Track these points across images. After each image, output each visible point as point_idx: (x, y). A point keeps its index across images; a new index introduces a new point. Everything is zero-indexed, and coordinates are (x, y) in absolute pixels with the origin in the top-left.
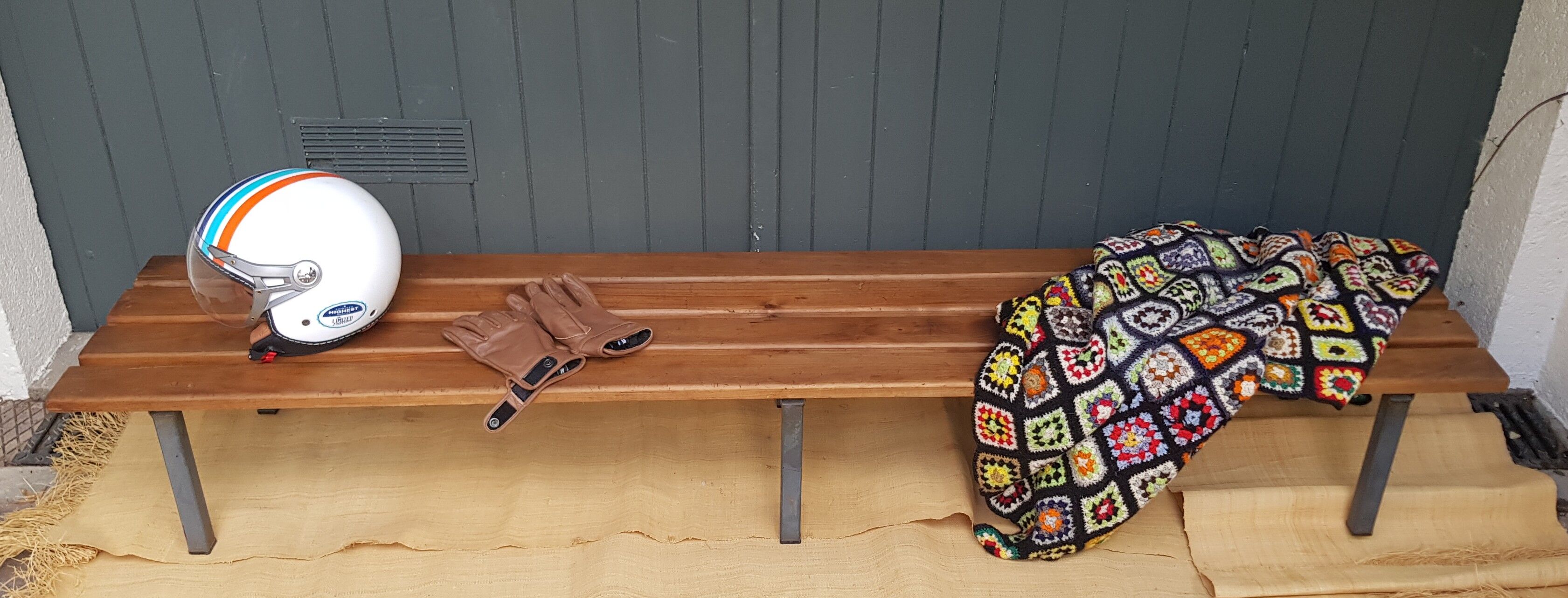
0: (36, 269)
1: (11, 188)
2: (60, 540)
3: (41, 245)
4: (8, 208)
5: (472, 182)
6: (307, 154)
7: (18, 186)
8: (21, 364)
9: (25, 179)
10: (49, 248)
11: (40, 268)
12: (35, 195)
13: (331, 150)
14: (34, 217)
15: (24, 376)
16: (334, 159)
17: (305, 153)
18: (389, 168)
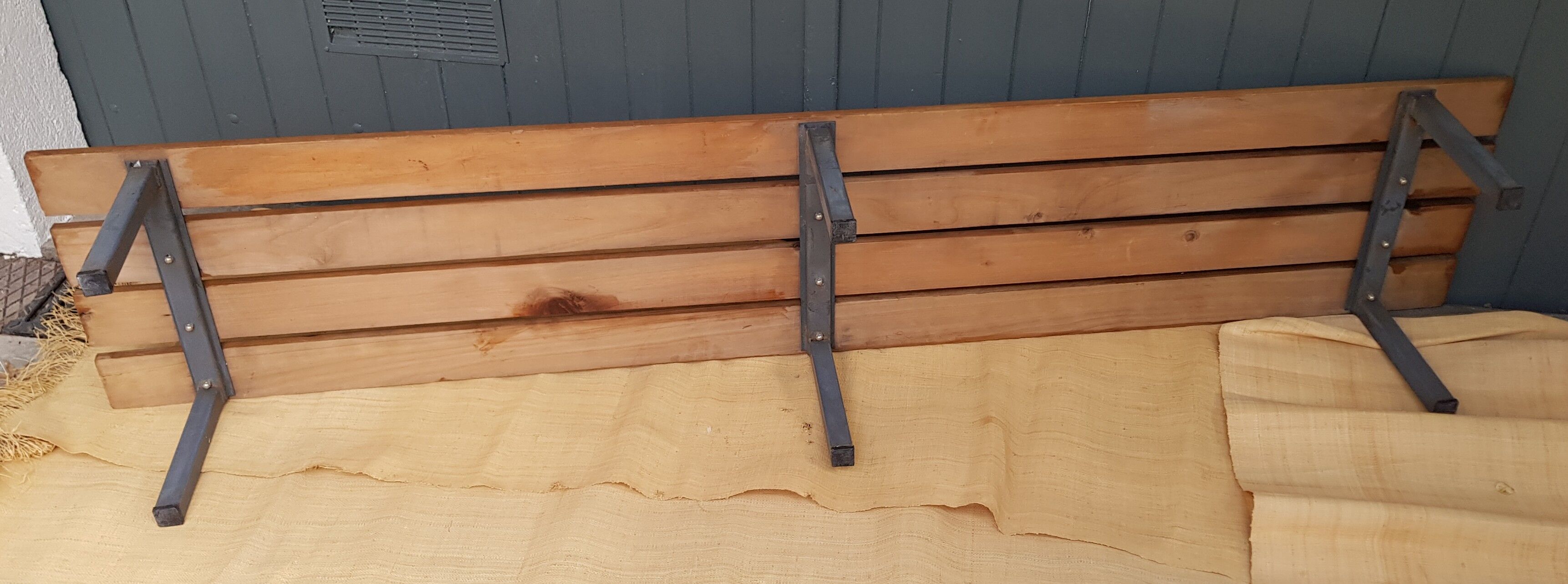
0: (55, 122)
1: (23, 37)
2: (14, 430)
3: (62, 96)
4: (19, 59)
5: (503, 64)
6: (329, 21)
7: (32, 35)
8: (32, 221)
9: (42, 26)
10: (72, 99)
11: (60, 120)
12: (55, 44)
13: (354, 18)
14: (53, 67)
15: (36, 234)
16: (357, 29)
17: (327, 20)
18: (415, 43)
